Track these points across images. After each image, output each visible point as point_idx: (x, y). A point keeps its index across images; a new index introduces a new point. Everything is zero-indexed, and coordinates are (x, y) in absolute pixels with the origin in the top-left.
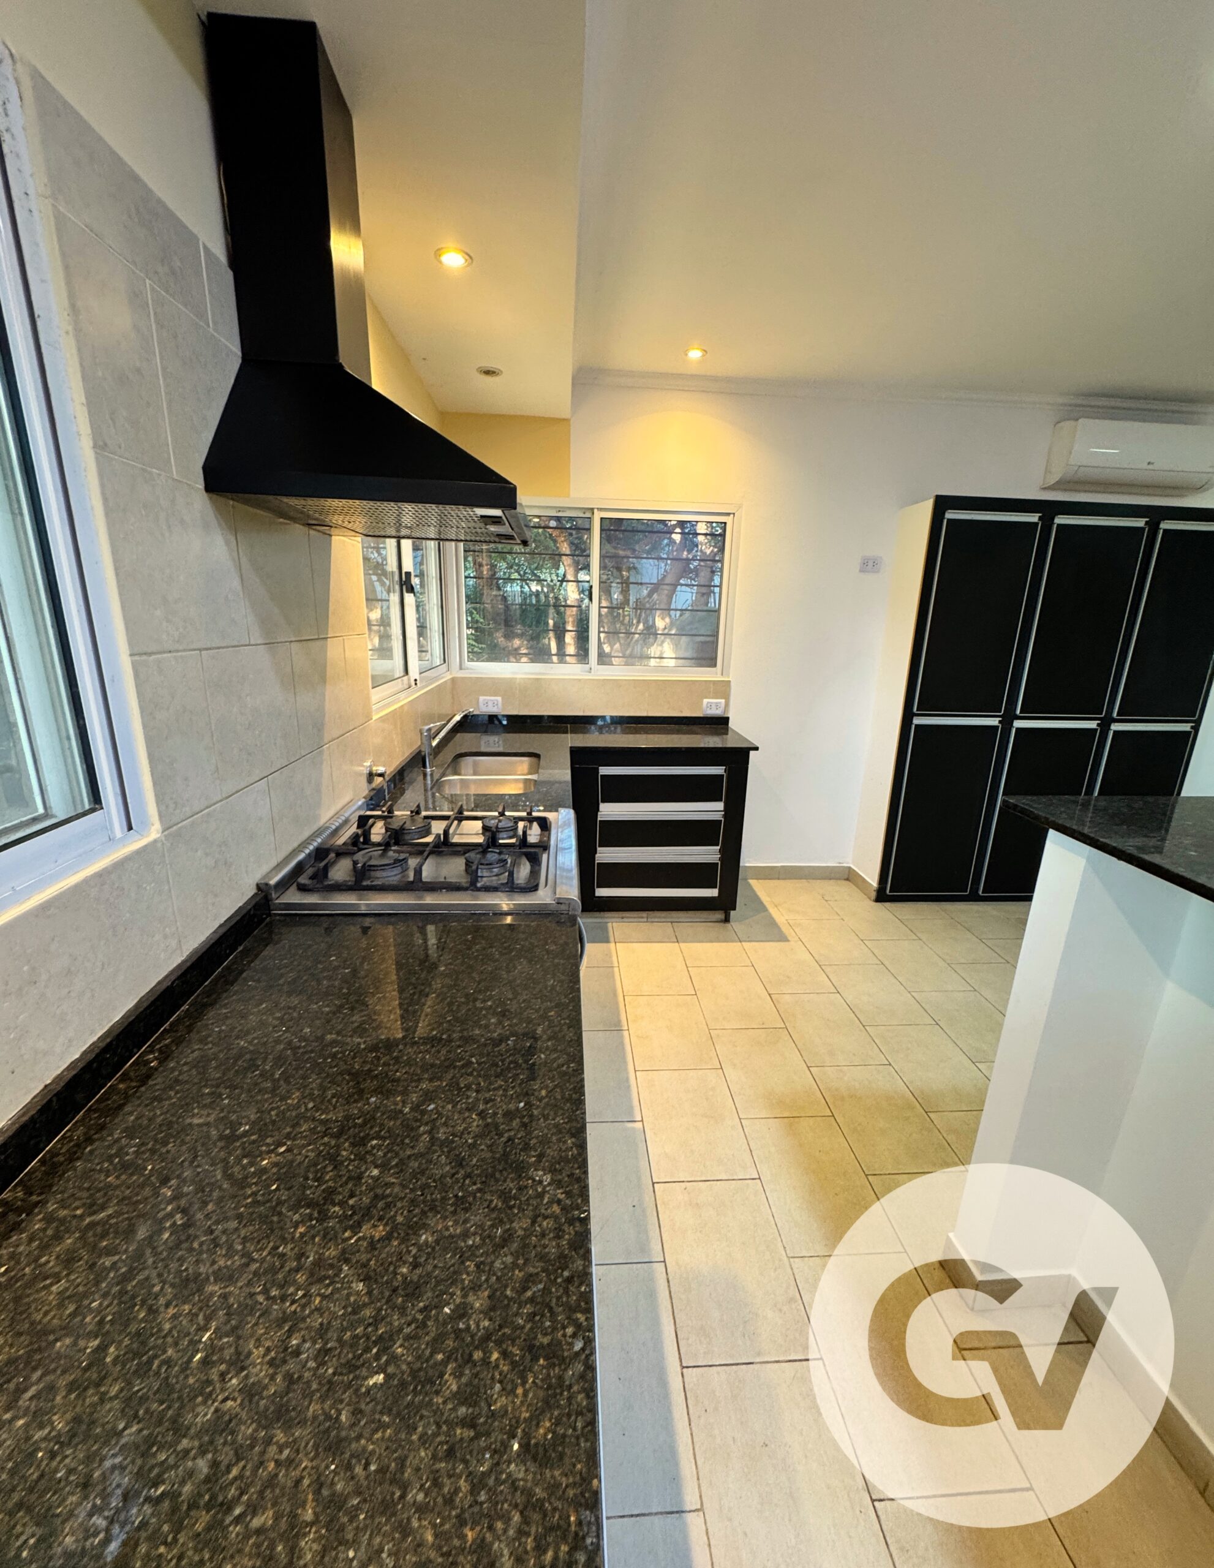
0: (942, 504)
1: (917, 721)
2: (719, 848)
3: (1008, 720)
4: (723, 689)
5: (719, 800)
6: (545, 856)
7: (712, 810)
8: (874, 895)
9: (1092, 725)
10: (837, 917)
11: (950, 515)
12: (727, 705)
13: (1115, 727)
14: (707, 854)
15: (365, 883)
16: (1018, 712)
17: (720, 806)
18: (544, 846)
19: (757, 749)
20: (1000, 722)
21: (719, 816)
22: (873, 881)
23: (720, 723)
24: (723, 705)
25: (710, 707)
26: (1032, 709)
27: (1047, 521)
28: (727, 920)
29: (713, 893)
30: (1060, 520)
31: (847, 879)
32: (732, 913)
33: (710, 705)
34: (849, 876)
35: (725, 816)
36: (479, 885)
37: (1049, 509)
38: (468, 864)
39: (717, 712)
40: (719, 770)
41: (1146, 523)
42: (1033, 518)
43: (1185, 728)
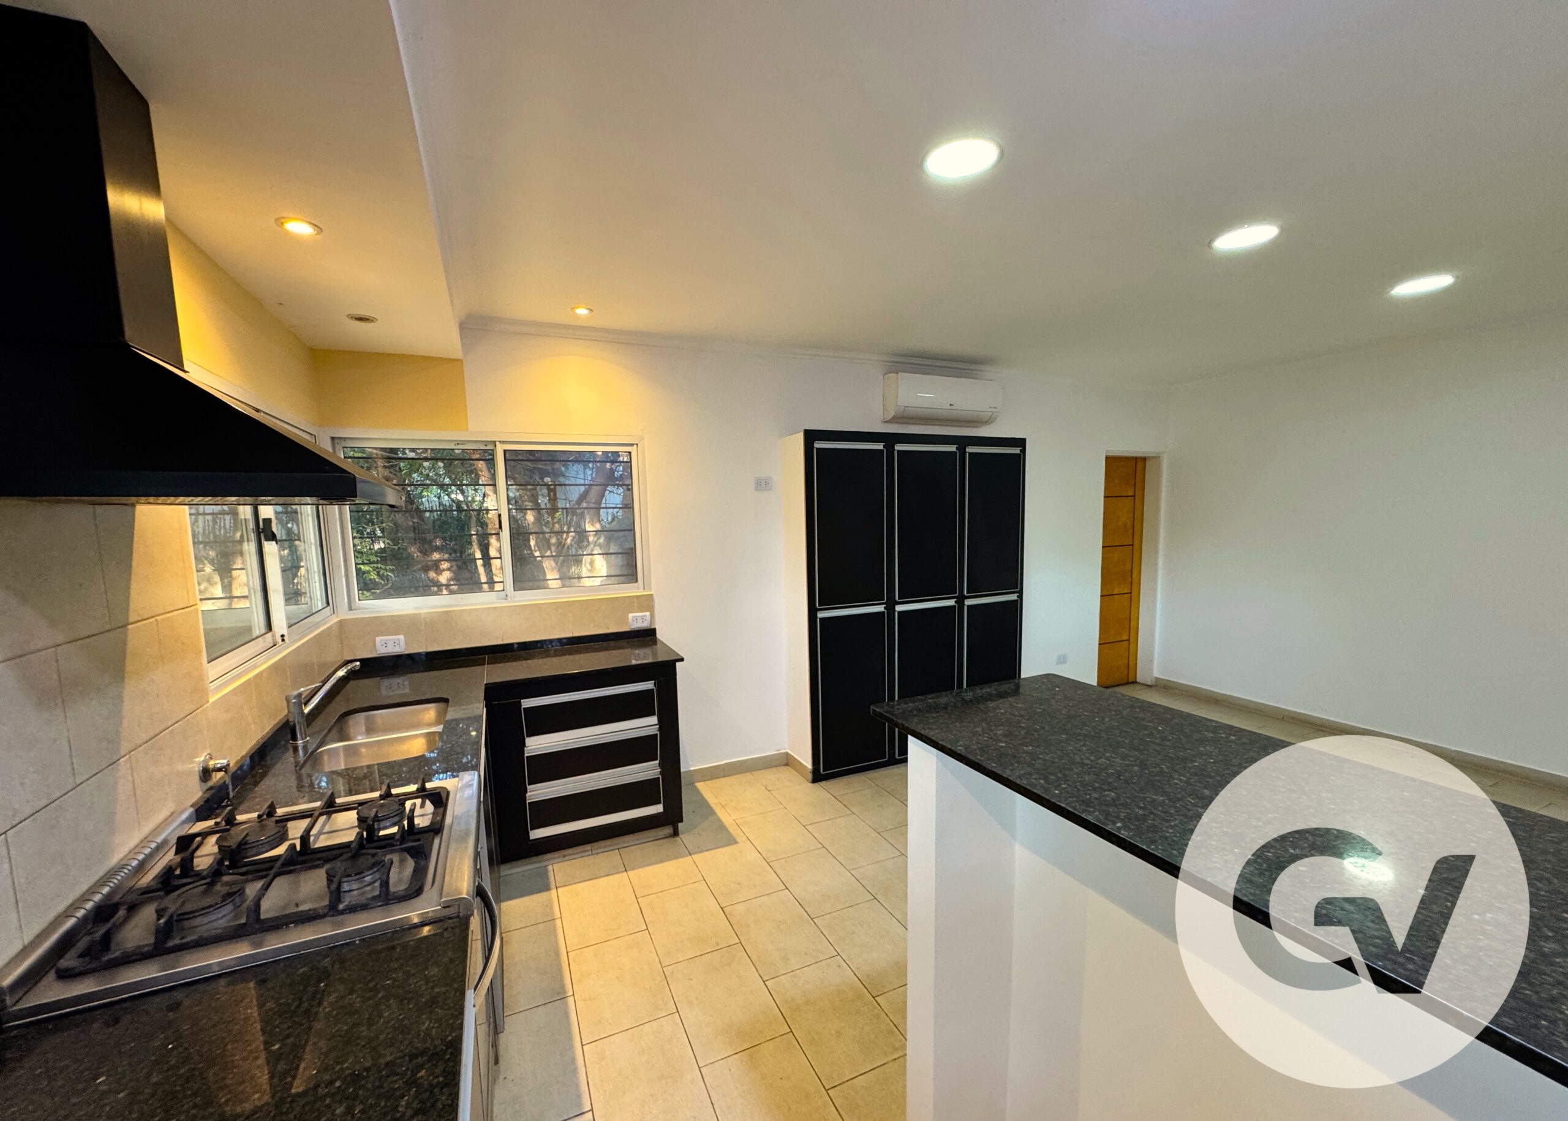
0: (811, 436)
1: (820, 615)
2: (657, 762)
3: (891, 605)
4: (646, 603)
5: (653, 714)
6: (437, 841)
7: (646, 725)
8: (810, 776)
9: (951, 602)
10: (781, 806)
11: (818, 445)
12: (652, 616)
13: (968, 602)
14: (647, 770)
15: (170, 944)
16: (897, 599)
17: (653, 720)
18: (436, 828)
19: (682, 660)
20: (885, 608)
21: (654, 730)
22: (809, 764)
23: (647, 636)
24: (648, 618)
25: (636, 620)
26: (908, 595)
27: (890, 448)
28: (676, 833)
29: (658, 809)
30: (899, 447)
31: (787, 765)
32: (680, 825)
33: (636, 619)
34: (787, 761)
35: (660, 729)
36: (341, 907)
37: (890, 439)
38: (330, 878)
39: (644, 625)
40: (649, 685)
41: (957, 448)
42: (880, 446)
43: (1014, 597)
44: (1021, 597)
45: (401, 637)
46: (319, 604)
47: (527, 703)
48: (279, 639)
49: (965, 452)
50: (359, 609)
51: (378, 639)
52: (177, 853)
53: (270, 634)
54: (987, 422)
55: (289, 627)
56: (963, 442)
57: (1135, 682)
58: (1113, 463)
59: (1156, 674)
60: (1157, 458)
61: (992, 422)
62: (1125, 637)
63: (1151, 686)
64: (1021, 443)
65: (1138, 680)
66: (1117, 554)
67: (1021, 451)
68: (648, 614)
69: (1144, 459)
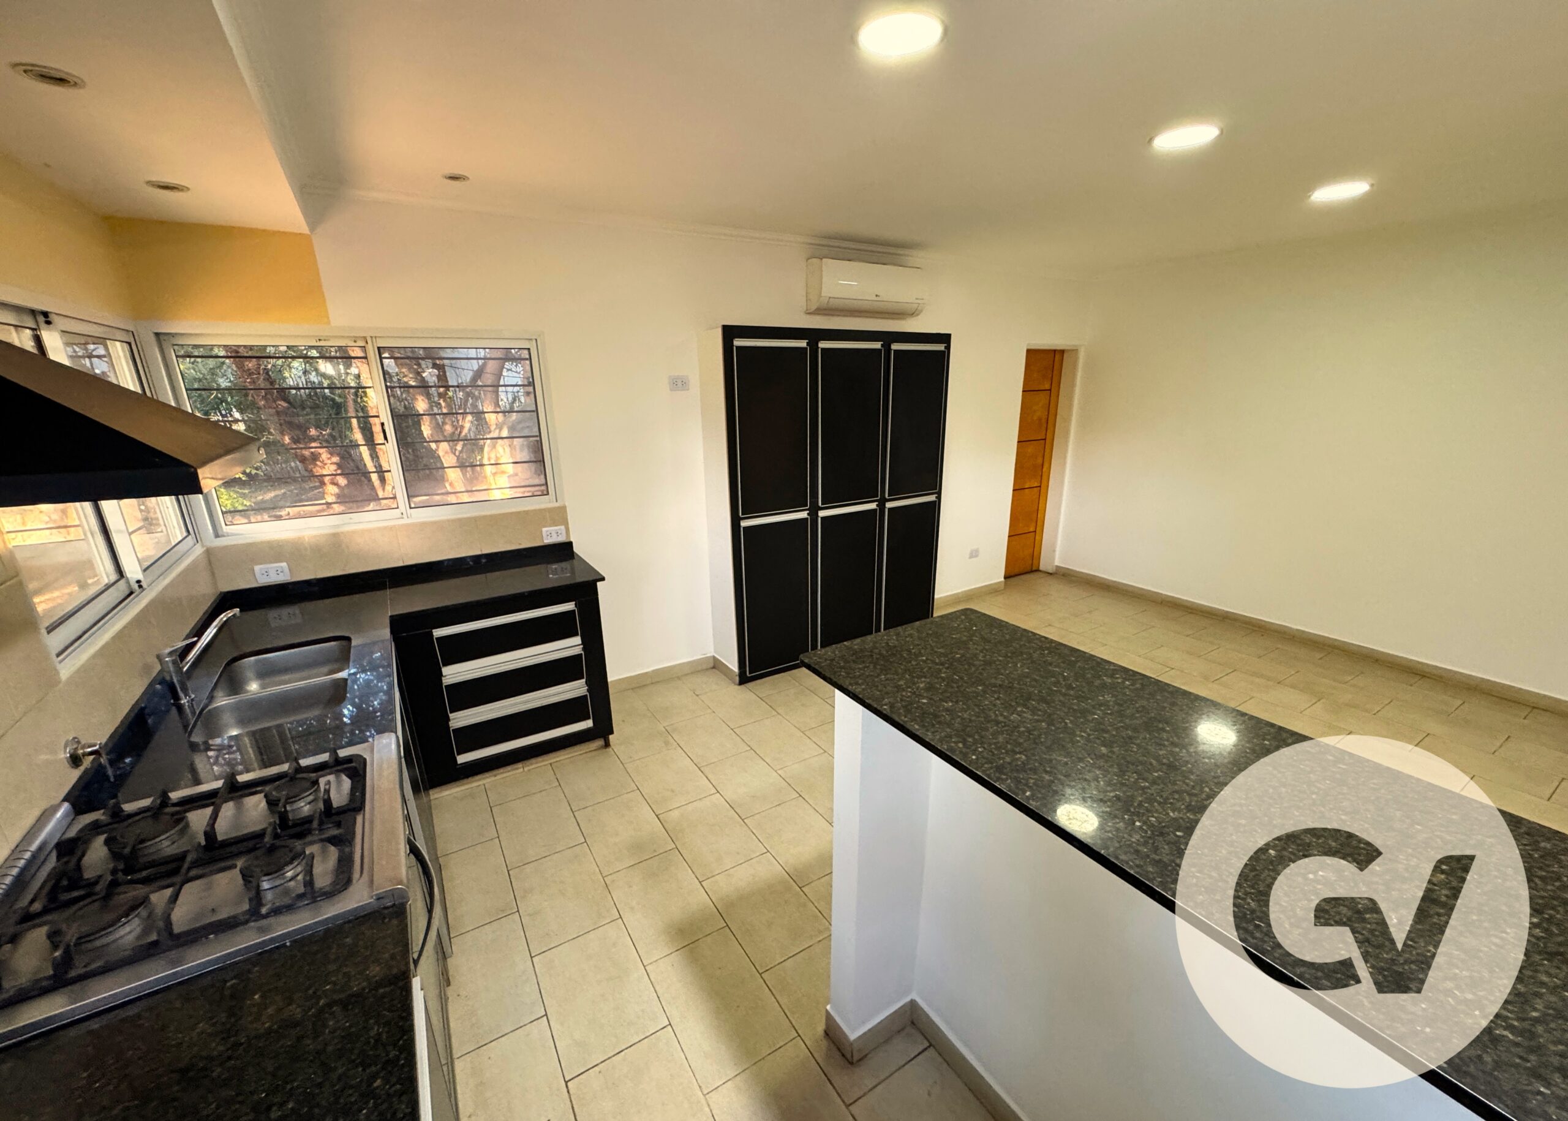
0: (730, 333)
1: (744, 524)
2: (584, 680)
3: (814, 511)
4: (559, 516)
5: (576, 634)
6: (359, 819)
7: (570, 646)
8: (737, 679)
9: (873, 506)
10: (709, 711)
11: (738, 342)
12: (567, 529)
13: (889, 505)
14: (575, 689)
15: (73, 973)
16: (820, 505)
17: (577, 640)
18: (357, 803)
19: (603, 579)
20: (808, 514)
21: (578, 650)
22: (735, 668)
23: (564, 551)
24: (564, 532)
25: (551, 535)
26: (831, 499)
27: (813, 345)
28: (607, 745)
29: (588, 724)
30: (823, 345)
31: (714, 667)
32: (611, 737)
34: (716, 665)
35: (584, 649)
36: (264, 911)
37: (814, 335)
38: (246, 876)
39: (562, 539)
40: (569, 606)
41: (882, 345)
42: (803, 344)
43: (932, 498)
44: (939, 498)
45: (284, 564)
46: (178, 533)
47: (438, 633)
48: (136, 586)
49: (890, 349)
50: (228, 535)
51: (257, 568)
52: (59, 858)
53: (122, 582)
54: (913, 314)
55: (145, 570)
56: (888, 337)
57: (1038, 570)
58: (1034, 356)
59: (1057, 562)
60: (1074, 351)
61: (918, 315)
62: (1032, 529)
63: (1051, 574)
64: (945, 339)
65: (1042, 568)
66: (1030, 449)
67: (946, 347)
68: (563, 527)
69: (1062, 352)
